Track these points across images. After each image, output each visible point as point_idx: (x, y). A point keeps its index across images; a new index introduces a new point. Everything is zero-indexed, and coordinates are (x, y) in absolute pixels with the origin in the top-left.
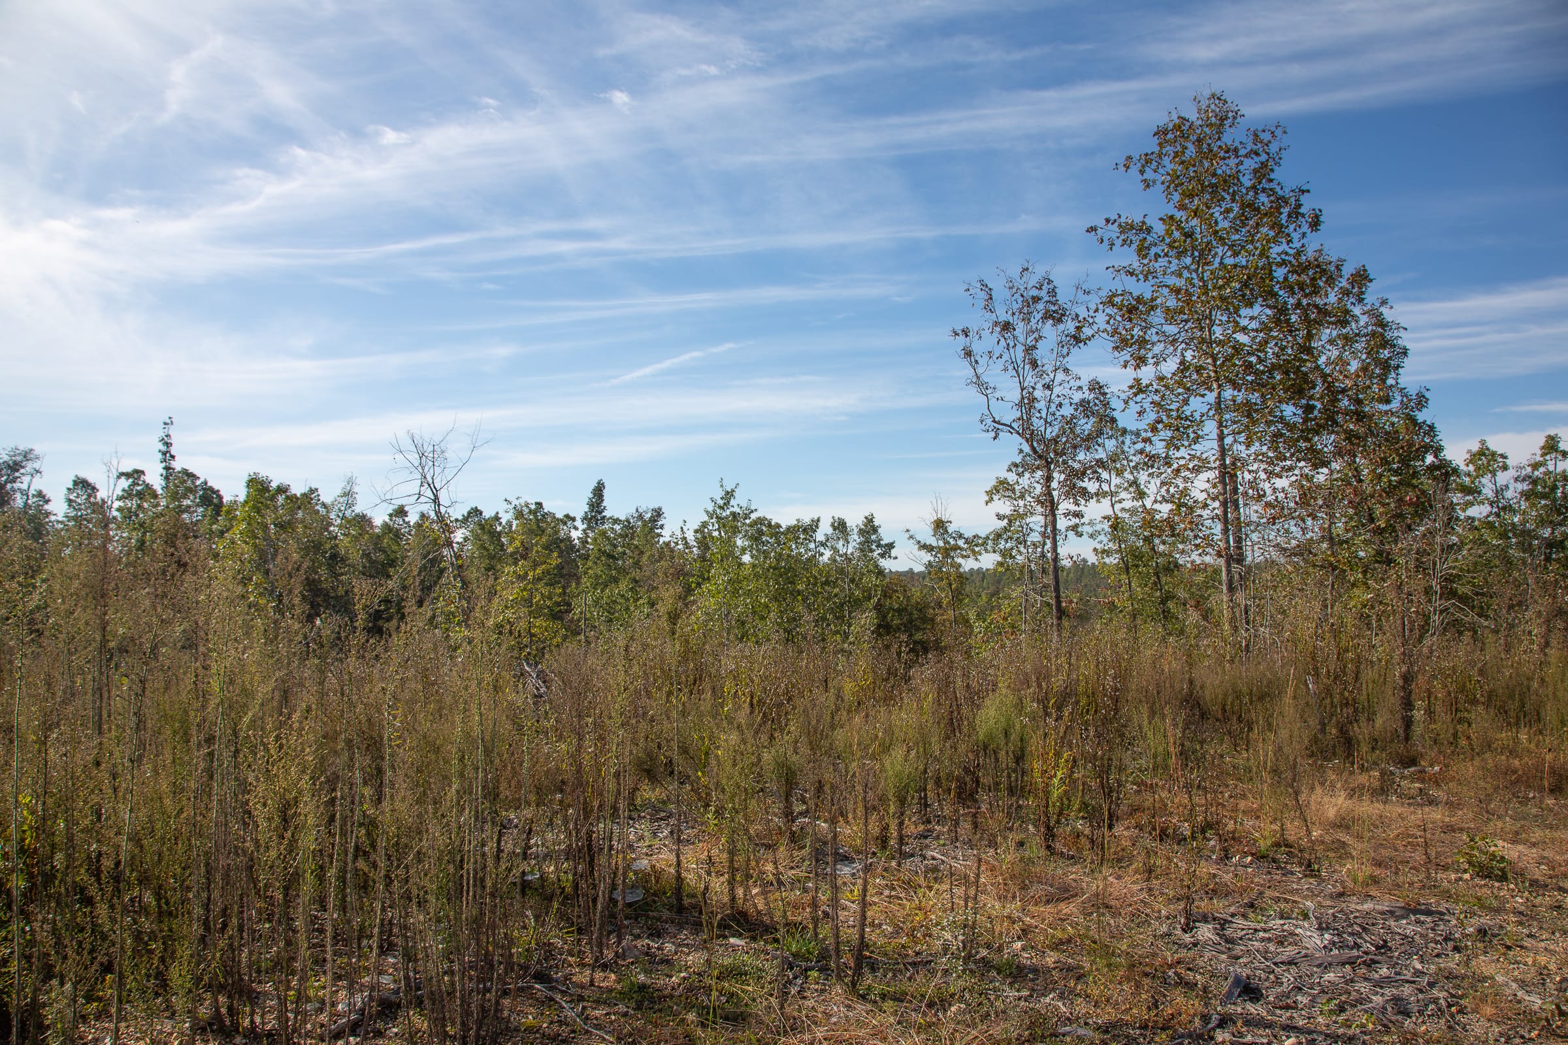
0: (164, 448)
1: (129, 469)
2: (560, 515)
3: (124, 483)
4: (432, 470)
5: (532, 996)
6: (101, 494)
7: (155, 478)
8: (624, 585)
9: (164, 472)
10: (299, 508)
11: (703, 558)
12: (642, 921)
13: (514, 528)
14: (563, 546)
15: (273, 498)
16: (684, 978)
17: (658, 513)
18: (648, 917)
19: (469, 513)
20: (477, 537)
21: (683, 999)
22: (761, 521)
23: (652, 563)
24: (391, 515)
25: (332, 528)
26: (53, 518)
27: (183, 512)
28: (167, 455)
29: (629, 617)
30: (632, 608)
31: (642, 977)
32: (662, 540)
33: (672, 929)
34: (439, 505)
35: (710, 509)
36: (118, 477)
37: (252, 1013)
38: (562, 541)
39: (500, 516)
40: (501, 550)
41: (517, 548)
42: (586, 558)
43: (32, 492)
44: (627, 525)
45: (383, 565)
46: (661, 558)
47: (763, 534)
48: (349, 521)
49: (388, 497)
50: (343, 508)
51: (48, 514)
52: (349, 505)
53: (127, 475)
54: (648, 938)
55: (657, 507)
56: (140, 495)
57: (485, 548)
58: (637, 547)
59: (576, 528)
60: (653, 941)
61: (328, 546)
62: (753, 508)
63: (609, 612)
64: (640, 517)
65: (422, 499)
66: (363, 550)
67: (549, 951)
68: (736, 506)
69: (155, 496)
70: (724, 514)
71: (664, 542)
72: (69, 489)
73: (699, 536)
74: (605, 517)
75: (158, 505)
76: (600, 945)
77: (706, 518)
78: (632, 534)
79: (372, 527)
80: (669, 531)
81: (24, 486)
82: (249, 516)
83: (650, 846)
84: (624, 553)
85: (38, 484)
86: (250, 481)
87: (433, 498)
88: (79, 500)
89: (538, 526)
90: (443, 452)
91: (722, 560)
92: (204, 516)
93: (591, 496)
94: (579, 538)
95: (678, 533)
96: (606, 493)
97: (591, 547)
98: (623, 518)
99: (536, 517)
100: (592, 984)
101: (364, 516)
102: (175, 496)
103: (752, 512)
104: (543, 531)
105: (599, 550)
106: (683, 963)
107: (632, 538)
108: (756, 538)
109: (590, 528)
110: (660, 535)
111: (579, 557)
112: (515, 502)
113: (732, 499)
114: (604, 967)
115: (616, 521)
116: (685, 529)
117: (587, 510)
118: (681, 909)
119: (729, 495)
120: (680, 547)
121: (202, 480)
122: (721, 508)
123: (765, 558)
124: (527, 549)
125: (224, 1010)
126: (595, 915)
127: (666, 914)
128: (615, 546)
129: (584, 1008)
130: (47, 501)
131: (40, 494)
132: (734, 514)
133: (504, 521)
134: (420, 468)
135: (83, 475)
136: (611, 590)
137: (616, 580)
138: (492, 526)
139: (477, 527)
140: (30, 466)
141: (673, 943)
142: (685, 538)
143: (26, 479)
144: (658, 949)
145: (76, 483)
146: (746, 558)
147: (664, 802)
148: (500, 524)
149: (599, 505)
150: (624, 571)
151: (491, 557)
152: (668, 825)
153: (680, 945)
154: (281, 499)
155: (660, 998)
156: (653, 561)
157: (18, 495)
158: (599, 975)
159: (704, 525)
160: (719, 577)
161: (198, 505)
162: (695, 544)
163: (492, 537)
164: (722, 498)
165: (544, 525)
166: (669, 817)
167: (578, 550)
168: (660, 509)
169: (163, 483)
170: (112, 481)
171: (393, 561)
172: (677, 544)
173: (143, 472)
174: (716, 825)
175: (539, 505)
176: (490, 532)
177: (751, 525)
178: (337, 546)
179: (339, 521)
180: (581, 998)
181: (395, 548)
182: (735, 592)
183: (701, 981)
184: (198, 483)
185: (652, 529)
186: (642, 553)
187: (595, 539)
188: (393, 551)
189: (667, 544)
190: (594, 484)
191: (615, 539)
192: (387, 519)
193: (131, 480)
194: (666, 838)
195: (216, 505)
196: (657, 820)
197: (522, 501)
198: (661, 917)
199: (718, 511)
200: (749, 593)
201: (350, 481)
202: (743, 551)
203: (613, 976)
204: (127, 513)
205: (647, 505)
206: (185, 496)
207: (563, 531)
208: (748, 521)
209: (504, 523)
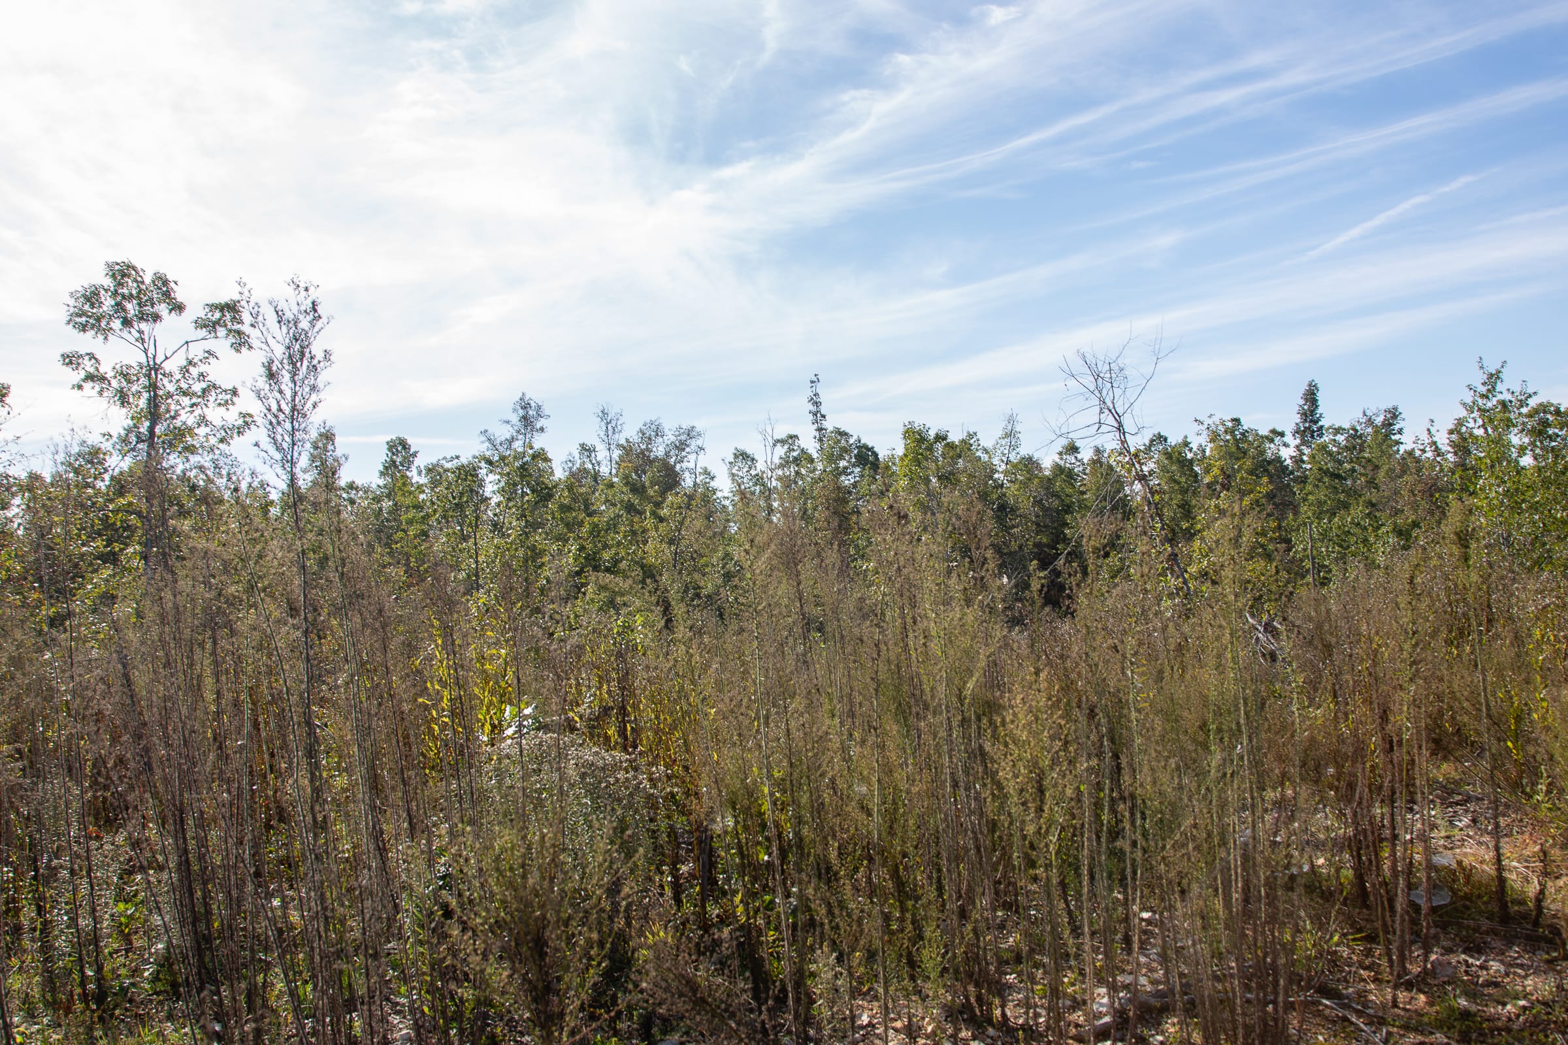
0: (814, 409)
1: (783, 436)
2: (1264, 431)
3: (781, 451)
4: (1111, 393)
5: (1319, 1014)
6: (760, 466)
7: (809, 443)
8: (1358, 511)
9: (817, 434)
10: (960, 457)
11: (1462, 465)
12: (1452, 930)
13: (1208, 453)
14: (1273, 468)
15: (930, 449)
16: (1524, 1008)
17: (1394, 414)
18: (1460, 926)
19: (1152, 441)
20: (1164, 469)
21: (1526, 1034)
22: (1543, 408)
23: (1392, 479)
24: (1060, 454)
25: (996, 476)
26: (719, 494)
27: (840, 474)
28: (818, 416)
29: (1369, 550)
30: (1372, 539)
31: (1463, 1002)
32: (1402, 449)
33: (1498, 944)
34: (1124, 433)
35: (1469, 400)
36: (774, 445)
37: (1003, 1006)
38: (1269, 463)
39: (1189, 440)
40: (1196, 482)
41: (1215, 477)
42: (1303, 480)
43: (699, 470)
44: (1355, 435)
45: (1058, 512)
46: (1404, 472)
47: (1549, 425)
48: (1015, 466)
49: (1064, 430)
50: (1006, 452)
51: (714, 491)
52: (1013, 447)
53: (782, 442)
54: (1464, 952)
55: (1390, 406)
56: (796, 460)
57: (1175, 481)
58: (1369, 461)
59: (1286, 445)
60: (1472, 957)
61: (995, 496)
62: (1530, 391)
63: (1340, 546)
64: (1370, 422)
65: (1104, 428)
66: (1034, 497)
67: (1334, 960)
68: (1505, 392)
69: (812, 461)
70: (1489, 405)
71: (1405, 451)
72: (731, 463)
73: (1454, 437)
74: (1322, 427)
75: (815, 469)
76: (1402, 958)
77: (1463, 413)
78: (1361, 445)
79: (1041, 470)
80: (1410, 438)
81: (692, 465)
82: (910, 470)
83: (1448, 837)
84: (1353, 470)
85: (704, 461)
86: (906, 432)
87: (1116, 425)
88: (740, 473)
89: (1238, 448)
90: (1121, 370)
91: (1492, 466)
92: (862, 476)
93: (1302, 402)
94: (1291, 458)
95: (1425, 437)
96: (1320, 396)
97: (1309, 466)
98: (1346, 426)
99: (1234, 436)
100: (1395, 1004)
101: (1030, 459)
102: (831, 458)
103: (1530, 396)
104: (1245, 453)
105: (1320, 469)
106: (1520, 988)
107: (1362, 450)
108: (1540, 432)
109: (1304, 443)
110: (1398, 443)
111: (1295, 480)
112: (1207, 421)
113: (1499, 382)
114: (1409, 986)
115: (1338, 431)
116: (1433, 430)
117: (1298, 421)
118: (1505, 918)
119: (1493, 379)
120: (1429, 454)
121: (855, 437)
122: (1483, 396)
123: (1557, 457)
124: (1229, 476)
125: (973, 1000)
126: (1393, 921)
127: (1485, 924)
128: (1340, 463)
129: (1389, 1034)
130: (712, 478)
131: (706, 472)
132: (1503, 404)
133: (1194, 446)
134: (1096, 392)
135: (741, 447)
136: (1342, 519)
137: (1346, 506)
138: (1180, 453)
139: (1163, 458)
140: (693, 444)
141: (1502, 962)
142: (1435, 443)
143: (692, 457)
144: (1482, 967)
145: (736, 456)
146: (1527, 461)
147: (1456, 782)
148: (1191, 450)
149: (1312, 412)
150: (1355, 493)
151: (1184, 491)
152: (1467, 811)
153: (1511, 965)
154: (939, 447)
155: (1492, 1030)
156: (1392, 476)
157: (687, 474)
158: (1402, 996)
159: (1460, 422)
160: (1490, 487)
161: (854, 466)
162: (1449, 449)
163: (1183, 467)
164: (1484, 384)
165: (1245, 446)
166: (1466, 801)
167: (1292, 473)
168: (1395, 409)
169: (818, 446)
170: (769, 449)
171: (1069, 506)
172: (1424, 451)
173: (796, 437)
174: (1550, 809)
175: (1237, 421)
176: (1179, 461)
177: (1530, 416)
178: (1004, 495)
179: (1003, 467)
180: (1382, 1022)
181: (1069, 491)
182: (1516, 508)
183: (1549, 1013)
184: (851, 441)
185: (1387, 436)
186: (1377, 467)
187: (1313, 457)
188: (1067, 495)
189: (1410, 453)
190: (1304, 387)
191: (1339, 453)
192: (1057, 458)
193: (786, 447)
194: (1468, 827)
195: (872, 463)
196: (1451, 805)
197: (1216, 419)
198: (1479, 927)
199: (1480, 402)
200: (1534, 507)
201: (1011, 420)
202: (1522, 450)
203: (1422, 997)
204: (787, 482)
205: (1377, 407)
206: (841, 457)
207: (1270, 450)
208: (1524, 410)
209: (1195, 449)
